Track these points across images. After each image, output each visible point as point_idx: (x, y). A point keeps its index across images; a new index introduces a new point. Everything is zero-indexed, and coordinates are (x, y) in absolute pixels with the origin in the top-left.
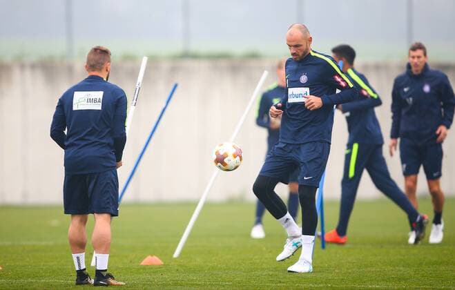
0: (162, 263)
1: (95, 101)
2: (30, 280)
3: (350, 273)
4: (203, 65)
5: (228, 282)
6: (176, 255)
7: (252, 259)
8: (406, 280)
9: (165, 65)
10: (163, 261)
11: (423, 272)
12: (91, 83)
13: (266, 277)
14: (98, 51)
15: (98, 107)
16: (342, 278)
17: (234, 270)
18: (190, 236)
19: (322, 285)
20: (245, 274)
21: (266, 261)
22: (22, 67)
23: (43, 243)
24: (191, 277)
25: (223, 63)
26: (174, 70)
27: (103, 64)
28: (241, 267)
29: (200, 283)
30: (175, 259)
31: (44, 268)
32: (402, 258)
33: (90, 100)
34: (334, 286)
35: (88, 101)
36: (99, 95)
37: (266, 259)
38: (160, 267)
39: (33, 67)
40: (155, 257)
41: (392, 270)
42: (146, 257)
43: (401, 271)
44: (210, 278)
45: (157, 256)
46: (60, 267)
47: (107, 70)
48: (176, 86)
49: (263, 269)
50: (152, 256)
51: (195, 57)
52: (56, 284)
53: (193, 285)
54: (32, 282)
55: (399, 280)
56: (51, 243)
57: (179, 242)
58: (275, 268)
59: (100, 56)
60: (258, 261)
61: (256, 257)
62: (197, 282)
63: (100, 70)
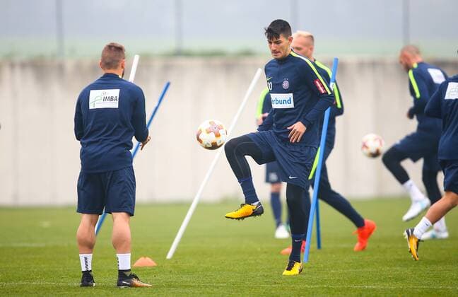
0: (155, 264)
1: (111, 99)
2: (20, 282)
3: (346, 274)
4: (196, 63)
5: (222, 283)
6: (169, 256)
7: (247, 260)
8: (403, 280)
9: (157, 64)
10: (156, 262)
11: (421, 272)
12: (107, 81)
13: (261, 278)
14: (113, 48)
15: (115, 105)
16: (337, 278)
17: (229, 270)
18: (183, 237)
19: (317, 286)
20: (239, 275)
21: (260, 262)
22: (12, 66)
23: (34, 245)
24: (185, 278)
25: (217, 61)
26: (167, 68)
27: (118, 61)
28: (236, 269)
29: (194, 284)
30: (168, 260)
31: (36, 270)
32: (399, 257)
33: (106, 99)
34: (330, 287)
35: (105, 99)
36: (115, 93)
37: (261, 259)
38: (153, 268)
39: (23, 66)
40: (147, 258)
41: (389, 270)
42: (138, 259)
43: (398, 271)
44: (204, 279)
45: (149, 257)
46: (51, 269)
47: (122, 67)
48: (168, 85)
49: (257, 270)
50: (145, 257)
51: (188, 54)
52: (48, 286)
53: (186, 286)
54: (23, 285)
55: (397, 280)
56: (42, 245)
57: (172, 243)
58: (270, 269)
59: (114, 53)
60: (253, 262)
61: (251, 258)
62: (191, 284)
63: (116, 67)
